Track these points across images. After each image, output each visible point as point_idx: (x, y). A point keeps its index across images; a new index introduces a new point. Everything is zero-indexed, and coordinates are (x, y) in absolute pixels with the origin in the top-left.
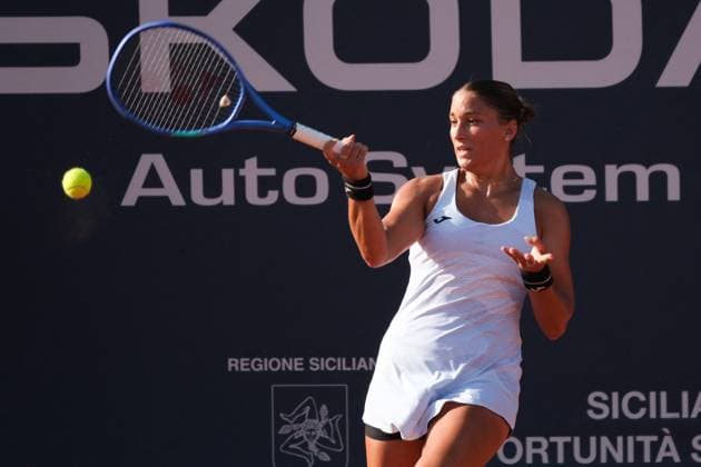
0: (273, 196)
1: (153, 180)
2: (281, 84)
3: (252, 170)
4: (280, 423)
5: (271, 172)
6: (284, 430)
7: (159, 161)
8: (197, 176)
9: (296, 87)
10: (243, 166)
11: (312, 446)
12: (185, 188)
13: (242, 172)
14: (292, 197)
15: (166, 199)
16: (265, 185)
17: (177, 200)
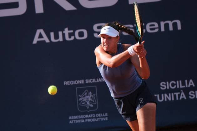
0: (72, 38)
1: (41, 36)
2: (72, 8)
3: (66, 31)
4: (79, 98)
5: (72, 31)
6: (80, 99)
7: (41, 31)
8: (52, 34)
9: (77, 8)
10: (64, 30)
11: (88, 103)
12: (49, 37)
13: (64, 32)
14: (78, 37)
15: (44, 41)
16: (70, 35)
17: (47, 41)
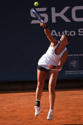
0: (68, 35)
1: (54, 33)
2: (69, 21)
3: (66, 32)
4: (70, 63)
5: (68, 32)
6: (71, 63)
7: (54, 31)
8: (59, 33)
9: (71, 21)
10: (65, 31)
11: (74, 65)
12: (58, 34)
13: (65, 32)
14: (71, 35)
15: (55, 36)
16: (68, 33)
17: (57, 36)
